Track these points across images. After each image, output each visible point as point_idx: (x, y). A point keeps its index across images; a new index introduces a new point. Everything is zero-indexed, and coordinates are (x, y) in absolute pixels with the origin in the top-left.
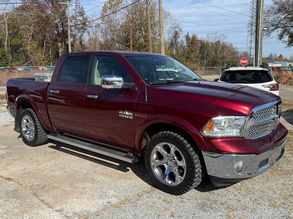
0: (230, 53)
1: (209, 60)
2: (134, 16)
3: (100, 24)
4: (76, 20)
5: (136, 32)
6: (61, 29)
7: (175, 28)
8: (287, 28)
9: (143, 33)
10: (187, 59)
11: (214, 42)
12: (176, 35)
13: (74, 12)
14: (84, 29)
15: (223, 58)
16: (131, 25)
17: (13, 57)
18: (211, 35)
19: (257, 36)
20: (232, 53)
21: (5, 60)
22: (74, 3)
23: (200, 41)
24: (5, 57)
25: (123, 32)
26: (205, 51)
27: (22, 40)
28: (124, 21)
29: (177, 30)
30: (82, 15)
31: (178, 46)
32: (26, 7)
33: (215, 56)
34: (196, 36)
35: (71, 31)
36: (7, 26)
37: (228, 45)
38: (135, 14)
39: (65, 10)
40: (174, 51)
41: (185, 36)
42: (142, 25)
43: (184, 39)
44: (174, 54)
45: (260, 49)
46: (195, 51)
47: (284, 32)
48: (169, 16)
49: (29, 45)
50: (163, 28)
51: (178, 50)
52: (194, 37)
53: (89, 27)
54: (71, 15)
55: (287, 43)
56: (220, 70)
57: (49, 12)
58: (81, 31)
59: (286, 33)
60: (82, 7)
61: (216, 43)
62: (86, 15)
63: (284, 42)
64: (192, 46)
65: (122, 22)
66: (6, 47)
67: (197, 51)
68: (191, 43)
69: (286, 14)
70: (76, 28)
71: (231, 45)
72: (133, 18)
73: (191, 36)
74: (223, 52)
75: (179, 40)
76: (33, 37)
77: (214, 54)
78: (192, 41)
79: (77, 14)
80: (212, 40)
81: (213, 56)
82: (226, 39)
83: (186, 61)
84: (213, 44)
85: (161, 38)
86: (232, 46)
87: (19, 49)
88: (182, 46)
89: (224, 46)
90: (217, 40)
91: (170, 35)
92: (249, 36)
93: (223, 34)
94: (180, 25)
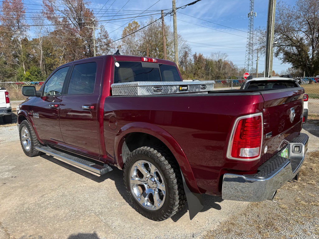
0: (231, 70)
1: (213, 76)
2: (150, 38)
3: (121, 46)
4: (101, 42)
5: (152, 51)
6: (89, 50)
7: (185, 48)
8: (282, 47)
9: (157, 53)
10: (194, 74)
11: (217, 60)
12: (186, 54)
13: (99, 35)
14: (108, 49)
15: (225, 74)
16: (148, 45)
17: (47, 74)
18: (215, 55)
19: (268, 50)
20: (233, 70)
21: (41, 76)
22: (99, 27)
23: (205, 59)
24: (40, 74)
25: (141, 52)
26: (210, 68)
27: (55, 59)
28: (142, 42)
29: (187, 50)
30: (106, 38)
31: (187, 63)
32: (58, 31)
33: (218, 72)
34: (202, 55)
35: (97, 51)
36: (41, 48)
37: (229, 63)
38: (151, 36)
39: (91, 34)
40: (184, 68)
41: (193, 55)
42: (157, 46)
43: (192, 58)
44: (184, 71)
45: (270, 62)
46: (202, 68)
47: (280, 50)
48: (180, 38)
49: (61, 63)
50: (177, 45)
51: (187, 67)
52: (200, 57)
53: (112, 48)
54: (96, 38)
55: (282, 60)
56: (232, 82)
57: (78, 36)
58: (105, 51)
59: (281, 51)
60: (106, 31)
61: (219, 61)
62: (109, 38)
63: (279, 59)
64: (199, 64)
65: (140, 43)
66: (41, 66)
67: (203, 68)
68: (198, 61)
69: (282, 35)
70: (102, 49)
71: (231, 63)
72: (149, 40)
73: (198, 55)
74: (225, 69)
75: (188, 59)
76: (64, 57)
77: (217, 71)
78: (199, 59)
79: (102, 37)
80: (215, 58)
81: (217, 72)
82: (227, 57)
83: (194, 77)
84: (216, 61)
85: (176, 55)
86: (233, 64)
87: (52, 67)
88: (190, 64)
89: (226, 64)
90: (220, 58)
91: (180, 55)
92: (247, 54)
93: (225, 53)
94: (189, 46)
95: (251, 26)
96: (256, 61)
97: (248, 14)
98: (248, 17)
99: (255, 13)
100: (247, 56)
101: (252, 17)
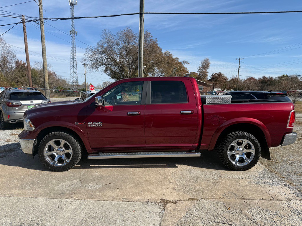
0: (55, 80)
1: (38, 85)
7: (8, 53)
10: (17, 82)
18: (38, 64)
20: (57, 80)
26: (34, 76)
37: (53, 73)
41: (15, 62)
43: (14, 65)
46: (25, 76)
63: (108, 75)
64: (23, 71)
71: (55, 74)
78: (22, 67)
81: (42, 81)
89: (50, 74)
92: (71, 67)
93: (49, 64)
94: (13, 52)
95: (73, 43)
96: (84, 74)
97: (70, 32)
98: (70, 34)
99: (76, 32)
100: (72, 69)
101: (74, 35)
